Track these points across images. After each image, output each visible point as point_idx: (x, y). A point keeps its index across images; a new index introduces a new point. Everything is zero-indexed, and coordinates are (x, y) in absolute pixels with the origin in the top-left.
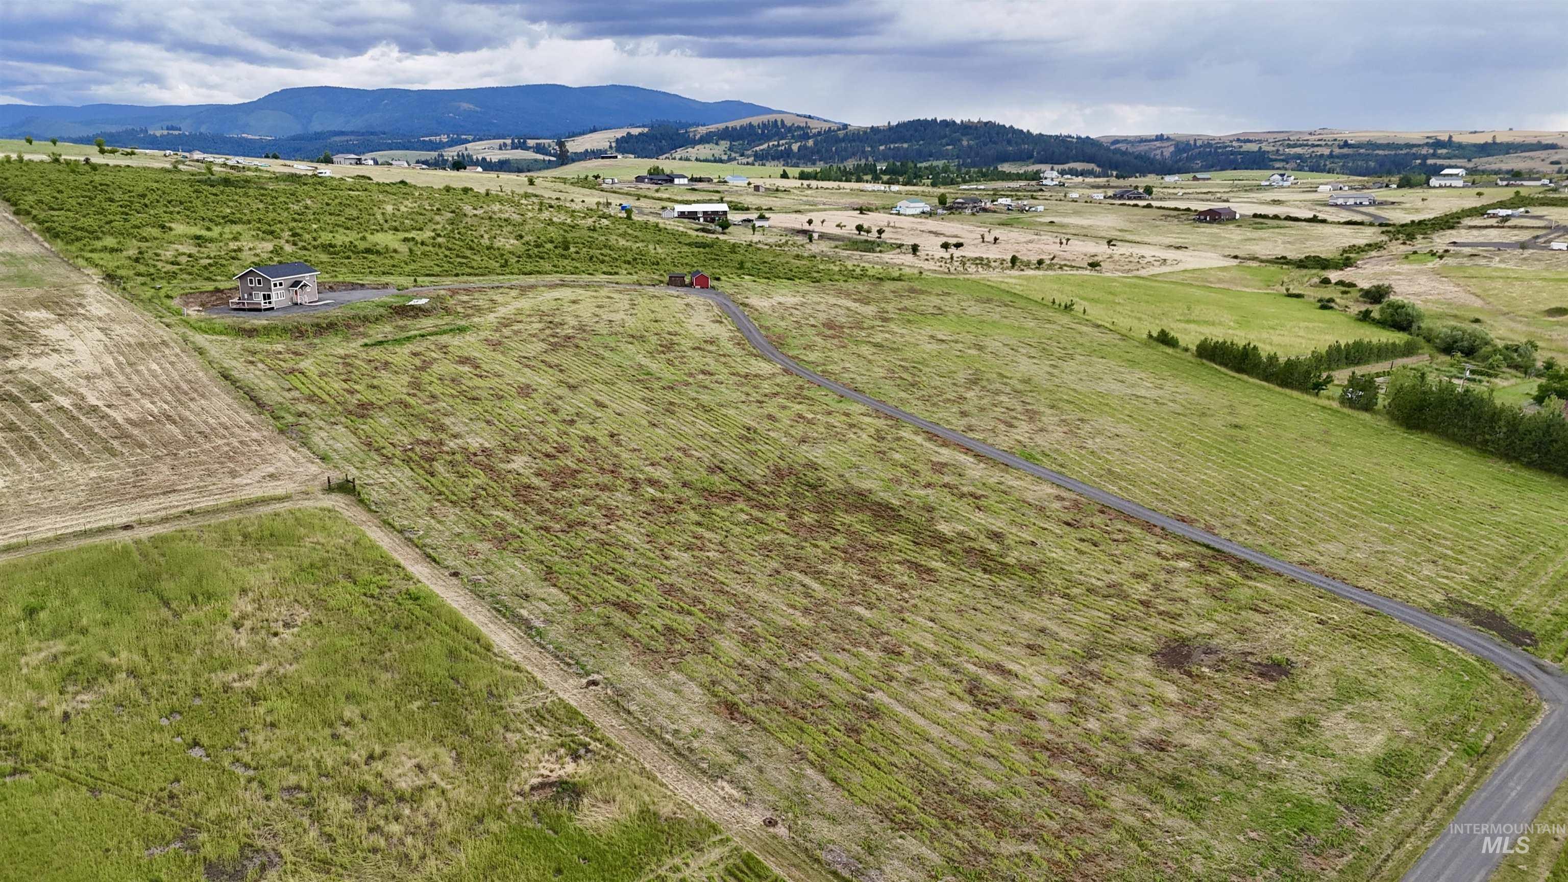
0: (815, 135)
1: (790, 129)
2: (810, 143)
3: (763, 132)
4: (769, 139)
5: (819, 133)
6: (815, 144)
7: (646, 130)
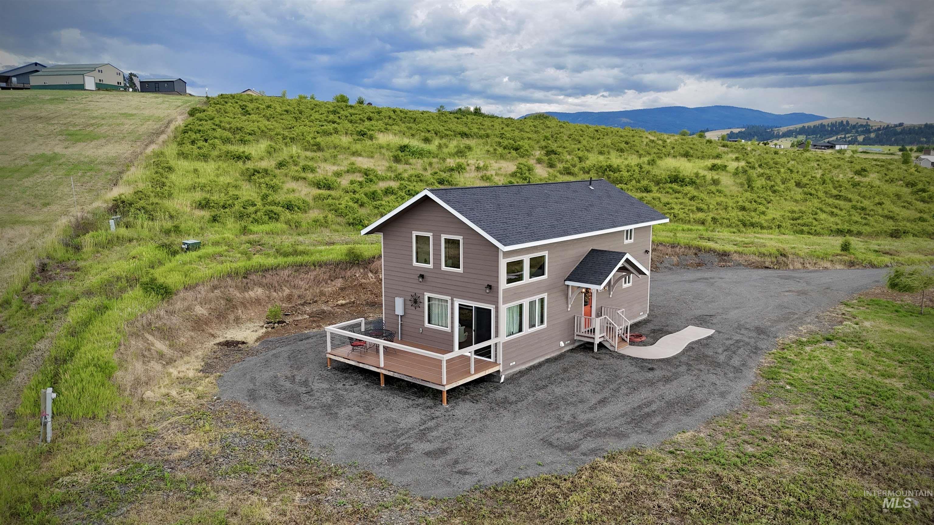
0: (875, 131)
1: (854, 127)
2: (873, 135)
3: (832, 129)
4: (837, 133)
5: (879, 129)
6: (877, 136)
7: (743, 130)
